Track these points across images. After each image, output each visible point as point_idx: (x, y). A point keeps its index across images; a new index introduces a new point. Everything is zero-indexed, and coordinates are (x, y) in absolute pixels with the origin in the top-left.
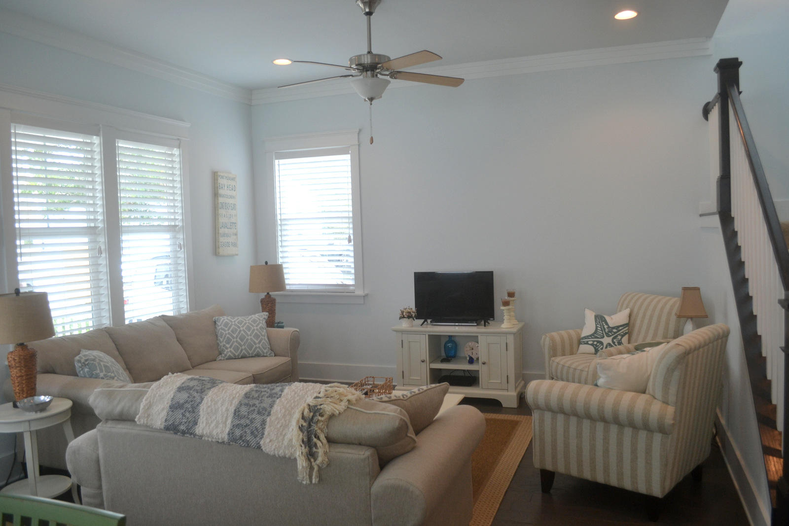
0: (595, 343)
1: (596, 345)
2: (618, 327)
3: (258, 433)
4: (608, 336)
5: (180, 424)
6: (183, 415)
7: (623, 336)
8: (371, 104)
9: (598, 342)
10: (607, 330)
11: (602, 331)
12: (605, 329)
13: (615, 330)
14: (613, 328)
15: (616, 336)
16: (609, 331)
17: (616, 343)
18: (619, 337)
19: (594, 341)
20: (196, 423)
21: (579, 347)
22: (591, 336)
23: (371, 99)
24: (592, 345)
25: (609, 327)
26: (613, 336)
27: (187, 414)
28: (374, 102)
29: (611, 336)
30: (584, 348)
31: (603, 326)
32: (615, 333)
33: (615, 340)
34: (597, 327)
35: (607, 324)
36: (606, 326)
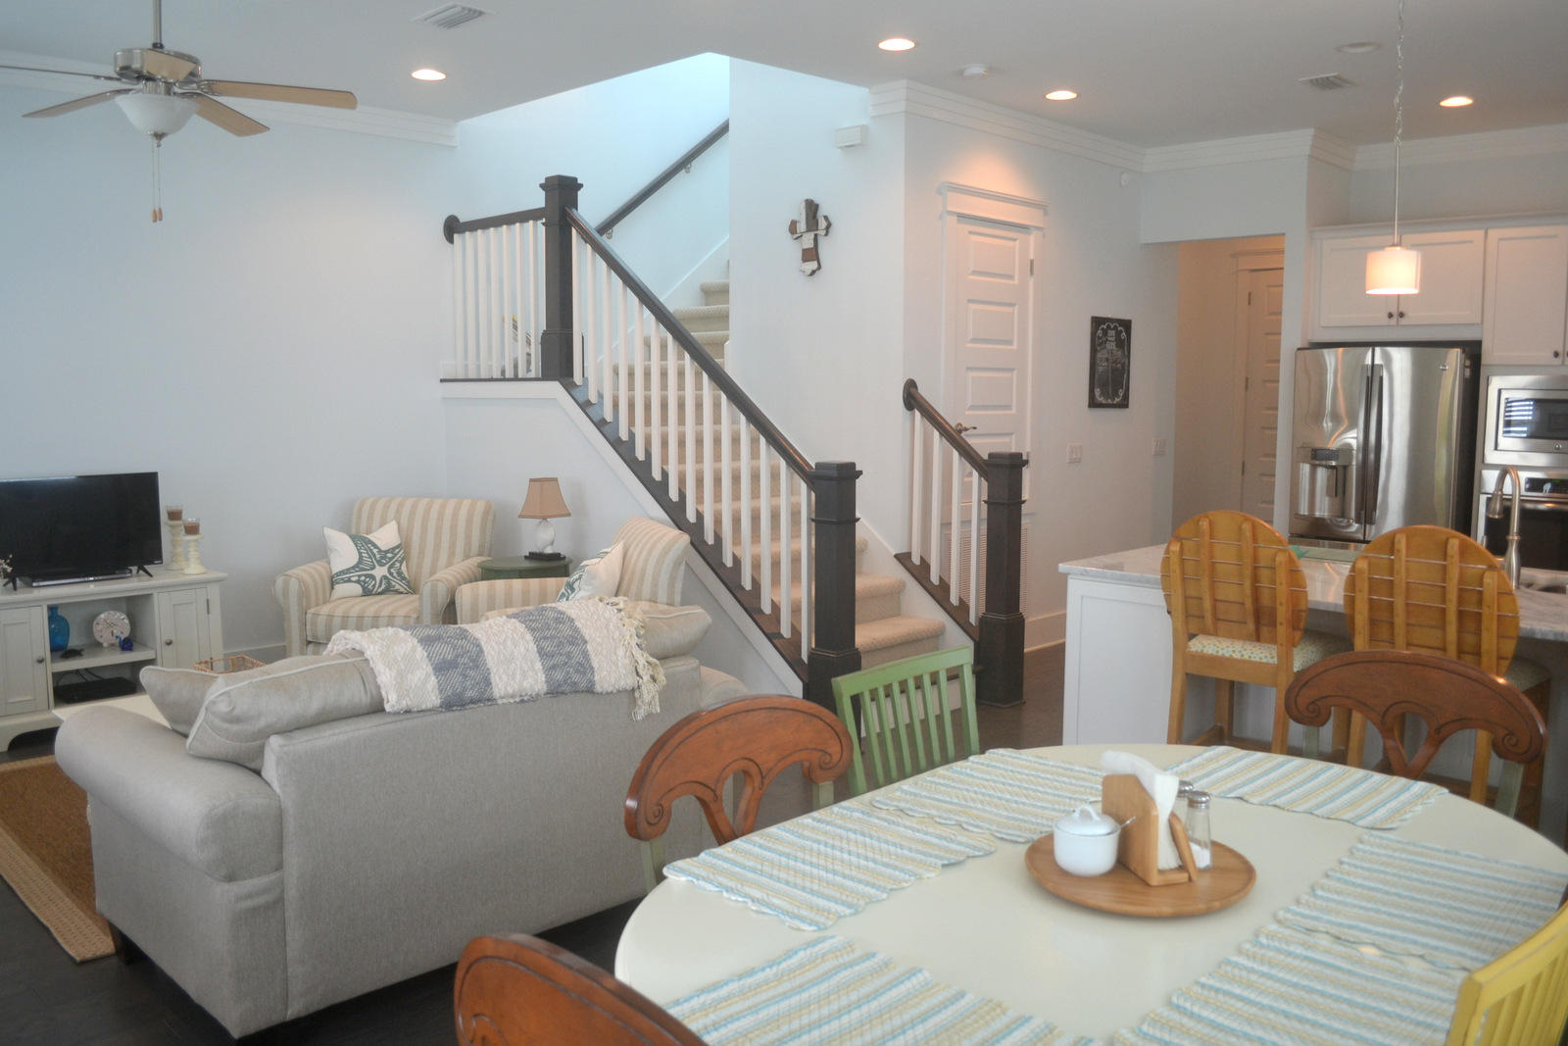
0: (363, 578)
1: (364, 581)
2: (394, 549)
3: (585, 667)
4: (381, 565)
5: (465, 689)
6: (465, 676)
7: (401, 563)
8: (159, 146)
9: (366, 576)
10: (378, 556)
11: (370, 557)
12: (375, 556)
13: (389, 555)
14: (387, 552)
15: (393, 564)
16: (382, 558)
17: (395, 574)
18: (398, 565)
19: (359, 576)
20: (488, 683)
21: (333, 588)
22: (353, 568)
23: (159, 136)
24: (358, 582)
25: (380, 551)
26: (388, 565)
27: (472, 673)
28: (164, 141)
29: (385, 564)
30: (342, 589)
31: (371, 550)
32: (391, 559)
33: (392, 570)
34: (360, 553)
35: (376, 546)
36: (375, 551)
